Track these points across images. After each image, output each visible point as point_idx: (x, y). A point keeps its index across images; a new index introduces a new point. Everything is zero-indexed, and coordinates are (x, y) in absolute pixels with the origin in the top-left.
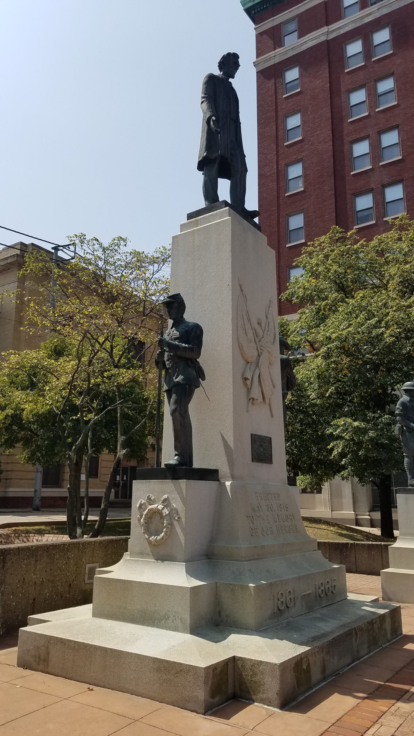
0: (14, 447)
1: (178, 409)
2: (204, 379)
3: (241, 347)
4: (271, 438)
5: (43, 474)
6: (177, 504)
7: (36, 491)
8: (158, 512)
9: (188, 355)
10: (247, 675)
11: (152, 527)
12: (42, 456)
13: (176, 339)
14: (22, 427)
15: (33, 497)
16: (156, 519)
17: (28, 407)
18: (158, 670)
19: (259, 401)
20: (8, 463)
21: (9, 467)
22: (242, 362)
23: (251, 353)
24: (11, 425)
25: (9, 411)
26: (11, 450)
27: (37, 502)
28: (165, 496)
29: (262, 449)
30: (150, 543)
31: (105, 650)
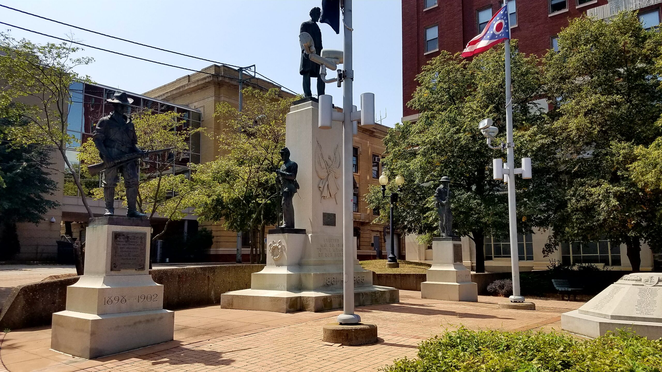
0: (220, 220)
1: (285, 203)
2: (299, 188)
3: (317, 172)
4: (335, 214)
5: (242, 238)
6: (284, 244)
7: (238, 250)
8: (277, 247)
9: (290, 178)
10: (305, 302)
11: (275, 253)
12: (238, 225)
13: (285, 170)
14: (223, 208)
15: (236, 254)
16: (276, 250)
17: (225, 195)
18: (271, 301)
19: (327, 197)
20: (217, 231)
21: (218, 233)
22: (318, 179)
23: (323, 174)
24: (216, 205)
25: (215, 197)
26: (218, 222)
27: (239, 257)
28: (280, 241)
29: (329, 220)
30: (274, 260)
31: (253, 297)
